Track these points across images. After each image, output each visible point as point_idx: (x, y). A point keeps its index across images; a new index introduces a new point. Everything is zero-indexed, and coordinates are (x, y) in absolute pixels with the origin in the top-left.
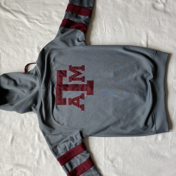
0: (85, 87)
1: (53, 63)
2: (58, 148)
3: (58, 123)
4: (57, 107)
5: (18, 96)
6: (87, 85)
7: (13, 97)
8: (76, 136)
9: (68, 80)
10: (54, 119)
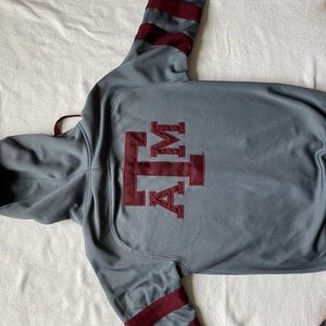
0: (186, 168)
1: (118, 117)
2: (126, 297)
3: (128, 244)
4: (124, 211)
5: (39, 185)
6: (190, 165)
7: (27, 189)
8: (166, 273)
9: (149, 153)
10: (119, 236)
